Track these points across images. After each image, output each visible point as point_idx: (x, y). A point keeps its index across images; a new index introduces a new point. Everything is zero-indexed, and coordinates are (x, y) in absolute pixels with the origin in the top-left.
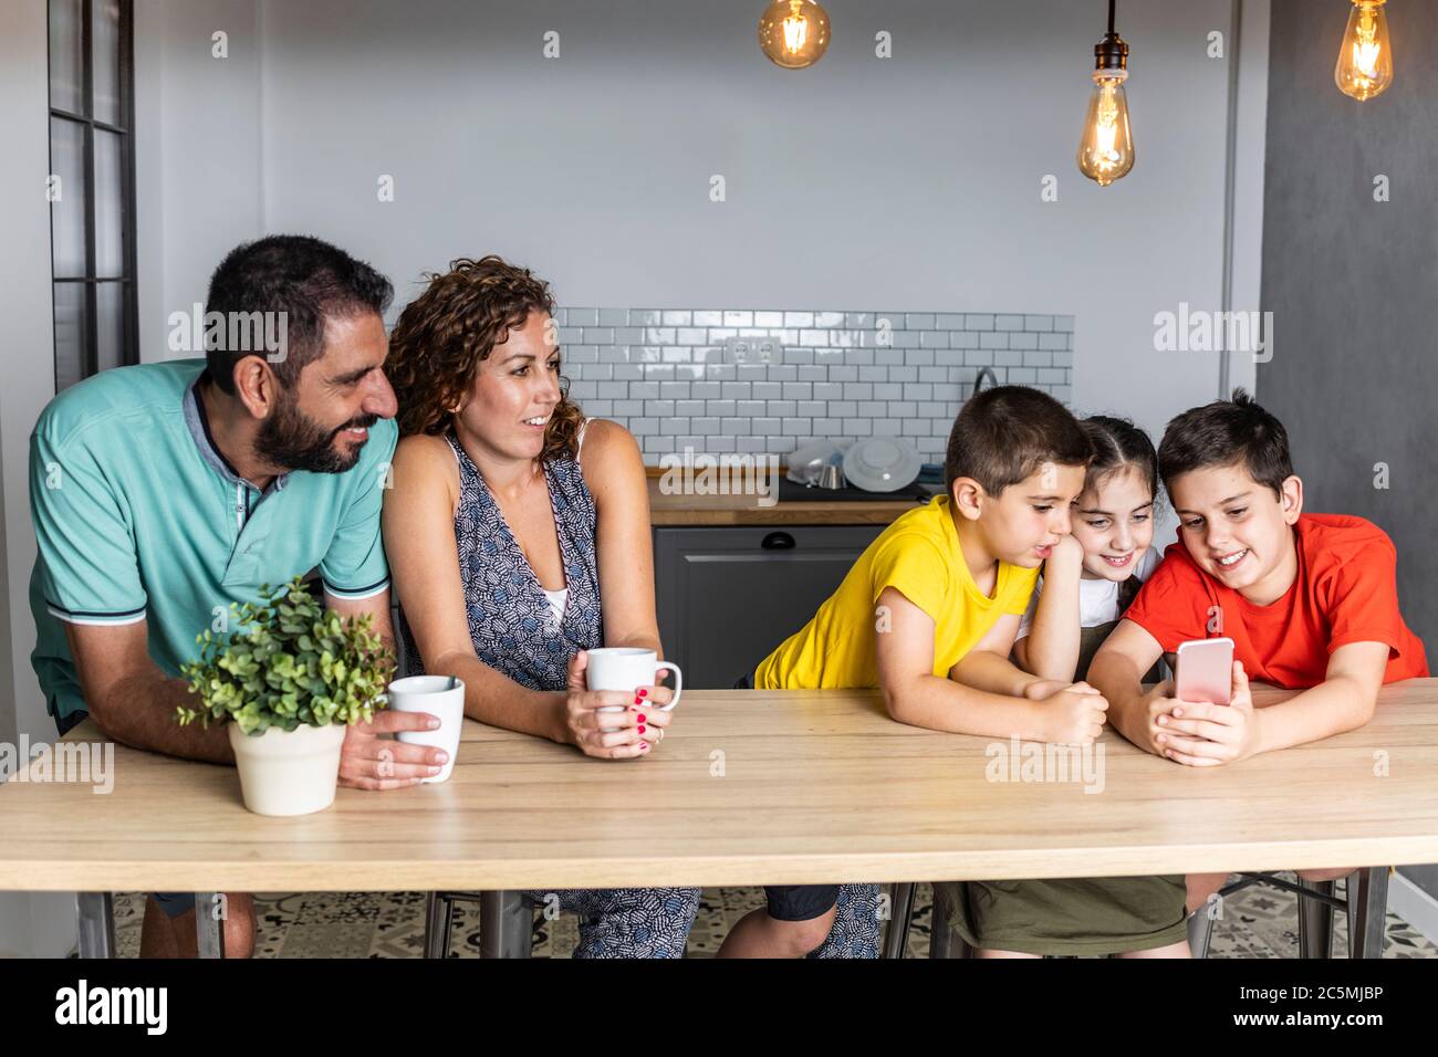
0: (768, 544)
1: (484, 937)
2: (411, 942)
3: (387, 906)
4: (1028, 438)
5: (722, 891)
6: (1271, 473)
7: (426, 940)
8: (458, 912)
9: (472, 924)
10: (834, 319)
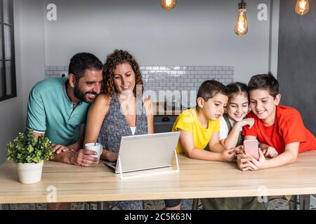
0: (163, 120)
3: (75, 205)
5: (153, 201)
6: (273, 93)
10: (178, 68)
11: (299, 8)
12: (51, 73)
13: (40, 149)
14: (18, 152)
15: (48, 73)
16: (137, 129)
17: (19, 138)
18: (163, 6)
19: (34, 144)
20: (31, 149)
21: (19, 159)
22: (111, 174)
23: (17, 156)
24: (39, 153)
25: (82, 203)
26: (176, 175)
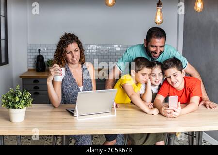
1: (62, 142)
2: (51, 143)
3: (47, 137)
4: (142, 64)
5: (99, 135)
6: (180, 69)
7: (53, 143)
8: (58, 138)
9: (60, 140)
10: (117, 46)
11: (196, 7)
12: (31, 48)
13: (23, 99)
14: (9, 101)
15: (29, 48)
16: (84, 87)
17: (10, 92)
18: (107, 4)
19: (19, 96)
20: (17, 99)
21: (10, 106)
22: (70, 116)
23: (8, 103)
24: (23, 102)
25: (51, 136)
26: (114, 118)
